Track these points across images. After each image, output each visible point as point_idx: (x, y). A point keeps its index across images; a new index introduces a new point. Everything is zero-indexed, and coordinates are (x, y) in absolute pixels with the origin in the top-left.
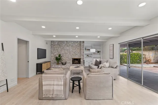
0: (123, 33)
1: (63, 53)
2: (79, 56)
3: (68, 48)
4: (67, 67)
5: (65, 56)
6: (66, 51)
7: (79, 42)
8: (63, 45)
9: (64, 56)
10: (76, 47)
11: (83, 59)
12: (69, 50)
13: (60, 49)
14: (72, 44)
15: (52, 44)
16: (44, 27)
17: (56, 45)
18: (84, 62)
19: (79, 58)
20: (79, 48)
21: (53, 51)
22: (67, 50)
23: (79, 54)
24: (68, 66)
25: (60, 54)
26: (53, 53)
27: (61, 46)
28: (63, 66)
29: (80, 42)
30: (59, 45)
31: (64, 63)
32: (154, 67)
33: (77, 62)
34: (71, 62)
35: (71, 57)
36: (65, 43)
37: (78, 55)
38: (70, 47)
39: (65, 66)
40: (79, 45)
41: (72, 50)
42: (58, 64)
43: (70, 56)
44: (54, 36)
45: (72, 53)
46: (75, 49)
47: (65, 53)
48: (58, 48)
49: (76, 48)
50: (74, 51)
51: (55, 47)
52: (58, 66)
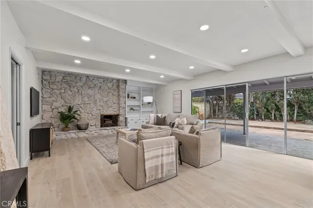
0: (197, 76)
1: (79, 103)
2: (116, 110)
3: (90, 92)
4: (92, 134)
5: (83, 111)
6: (86, 99)
7: (114, 81)
8: (78, 84)
9: (80, 109)
10: (109, 90)
11: (125, 116)
12: (93, 97)
13: (71, 93)
14: (100, 84)
15: (45, 78)
16: (86, 38)
17: (59, 84)
18: (126, 122)
19: (116, 113)
20: (116, 93)
21: (50, 97)
22: (89, 97)
23: (116, 105)
24: (93, 132)
25: (69, 105)
26: (48, 102)
27: (74, 87)
28: (82, 134)
29: (118, 80)
30: (67, 83)
31: (83, 127)
32: (209, 122)
33: (111, 122)
34: (99, 123)
35: (99, 111)
36: (84, 79)
37: (113, 107)
38: (97, 89)
39: (86, 132)
40: (115, 87)
41: (100, 97)
42: (67, 129)
43: (95, 109)
44: (78, 62)
45: (99, 104)
46: (106, 94)
47: (84, 104)
48: (63, 91)
49: (109, 93)
50: (105, 99)
51: (55, 87)
52: (68, 135)
